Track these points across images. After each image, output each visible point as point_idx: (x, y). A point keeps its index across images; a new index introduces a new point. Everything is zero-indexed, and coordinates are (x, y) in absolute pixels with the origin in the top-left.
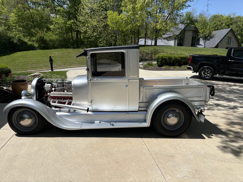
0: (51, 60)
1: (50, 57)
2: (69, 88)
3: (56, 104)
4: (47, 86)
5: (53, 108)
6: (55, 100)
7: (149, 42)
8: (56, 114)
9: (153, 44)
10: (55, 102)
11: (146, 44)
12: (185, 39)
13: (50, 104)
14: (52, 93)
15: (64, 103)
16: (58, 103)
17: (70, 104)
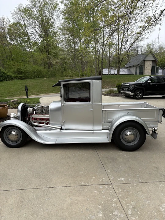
0: (27, 89)
1: (26, 86)
2: (47, 111)
3: (37, 124)
4: (30, 110)
5: (35, 127)
6: (36, 121)
7: (113, 72)
8: (36, 132)
9: (116, 73)
10: (36, 122)
11: (110, 73)
12: (145, 68)
13: (32, 124)
14: (33, 115)
15: (43, 123)
16: (38, 123)
17: (48, 124)
